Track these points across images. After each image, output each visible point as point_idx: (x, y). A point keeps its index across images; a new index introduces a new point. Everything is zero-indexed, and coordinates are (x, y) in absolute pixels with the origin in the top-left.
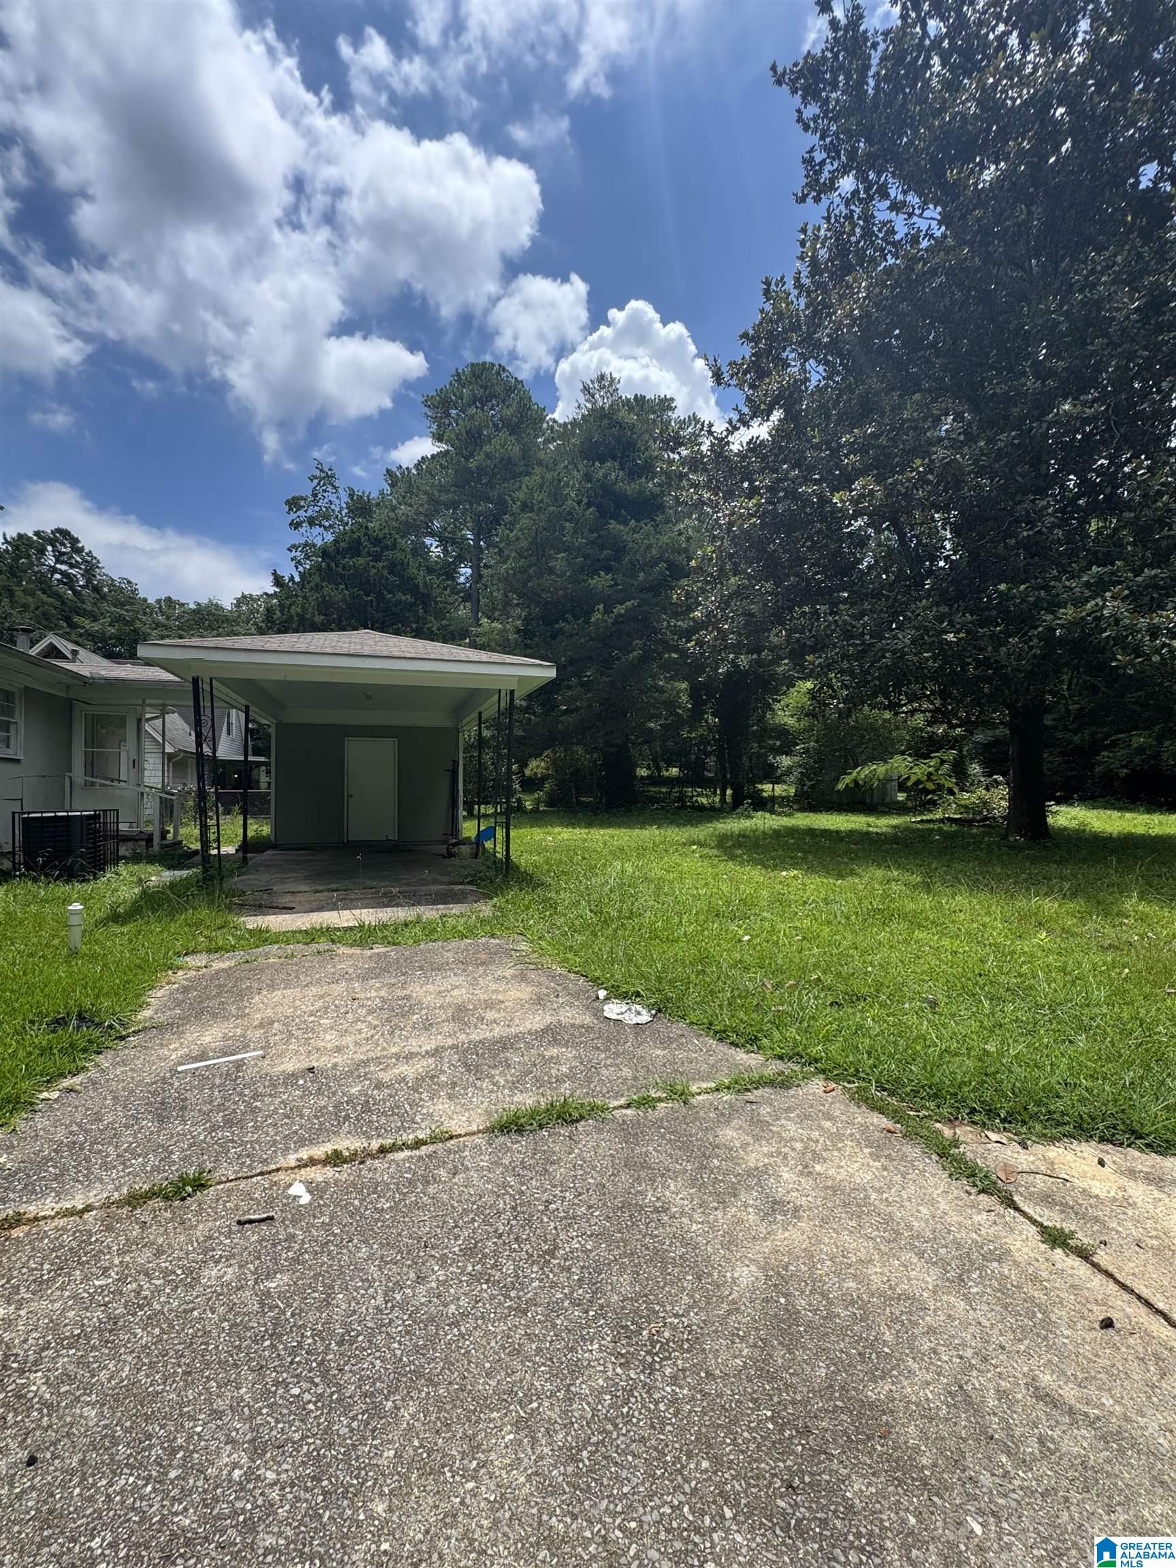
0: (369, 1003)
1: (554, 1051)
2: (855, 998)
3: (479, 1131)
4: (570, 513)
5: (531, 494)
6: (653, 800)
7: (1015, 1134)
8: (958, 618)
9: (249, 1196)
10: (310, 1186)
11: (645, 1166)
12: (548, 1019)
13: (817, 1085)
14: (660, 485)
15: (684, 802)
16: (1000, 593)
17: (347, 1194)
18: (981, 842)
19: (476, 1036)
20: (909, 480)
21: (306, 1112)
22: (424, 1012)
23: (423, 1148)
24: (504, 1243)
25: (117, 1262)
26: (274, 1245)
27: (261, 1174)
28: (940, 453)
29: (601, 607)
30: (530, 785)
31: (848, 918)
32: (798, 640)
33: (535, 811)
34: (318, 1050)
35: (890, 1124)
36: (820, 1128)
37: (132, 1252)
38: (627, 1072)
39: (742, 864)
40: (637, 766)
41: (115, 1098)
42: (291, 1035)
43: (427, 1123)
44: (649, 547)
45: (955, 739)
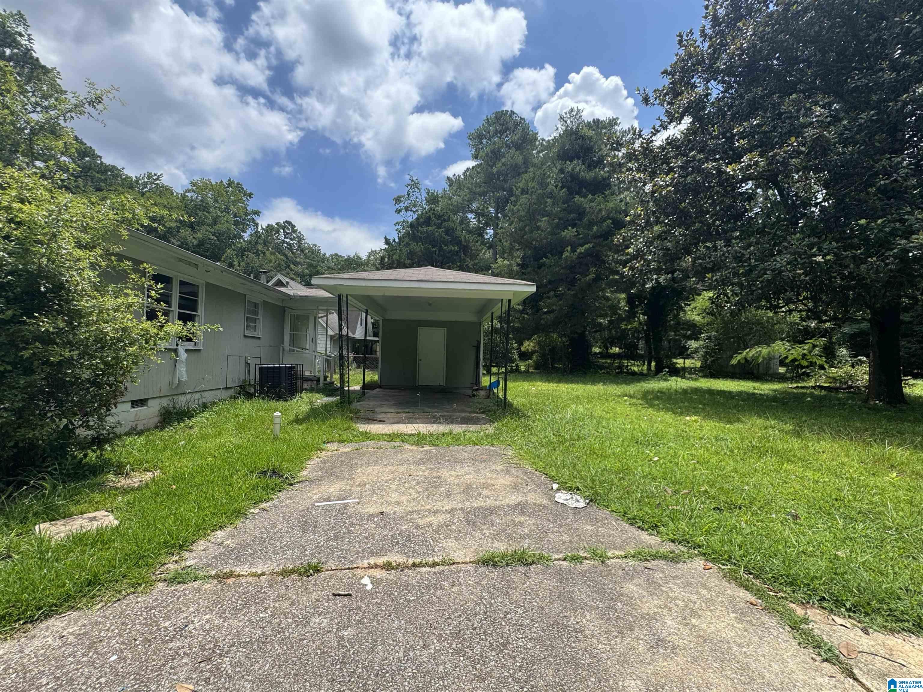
0: (418, 478)
1: (522, 519)
2: (733, 507)
3: (470, 562)
4: (551, 193)
5: (527, 184)
6: (601, 367)
7: (859, 622)
8: (825, 245)
9: (340, 580)
10: (374, 581)
11: (571, 600)
12: (520, 499)
13: (699, 563)
14: (608, 172)
15: (622, 369)
16: (861, 226)
17: (391, 587)
18: (845, 404)
19: (476, 504)
20: (785, 152)
21: (376, 537)
22: (447, 487)
23: (437, 567)
24: (477, 634)
25: (272, 606)
26: (350, 611)
27: (349, 569)
28: (810, 132)
29: (569, 248)
30: (524, 356)
31: (732, 451)
32: (701, 264)
33: (527, 372)
34: (387, 502)
35: (753, 599)
36: (698, 593)
37: (279, 601)
38: (566, 538)
39: (658, 410)
40: (593, 346)
41: (284, 516)
42: (374, 492)
43: (441, 552)
44: (600, 210)
45: (826, 330)
